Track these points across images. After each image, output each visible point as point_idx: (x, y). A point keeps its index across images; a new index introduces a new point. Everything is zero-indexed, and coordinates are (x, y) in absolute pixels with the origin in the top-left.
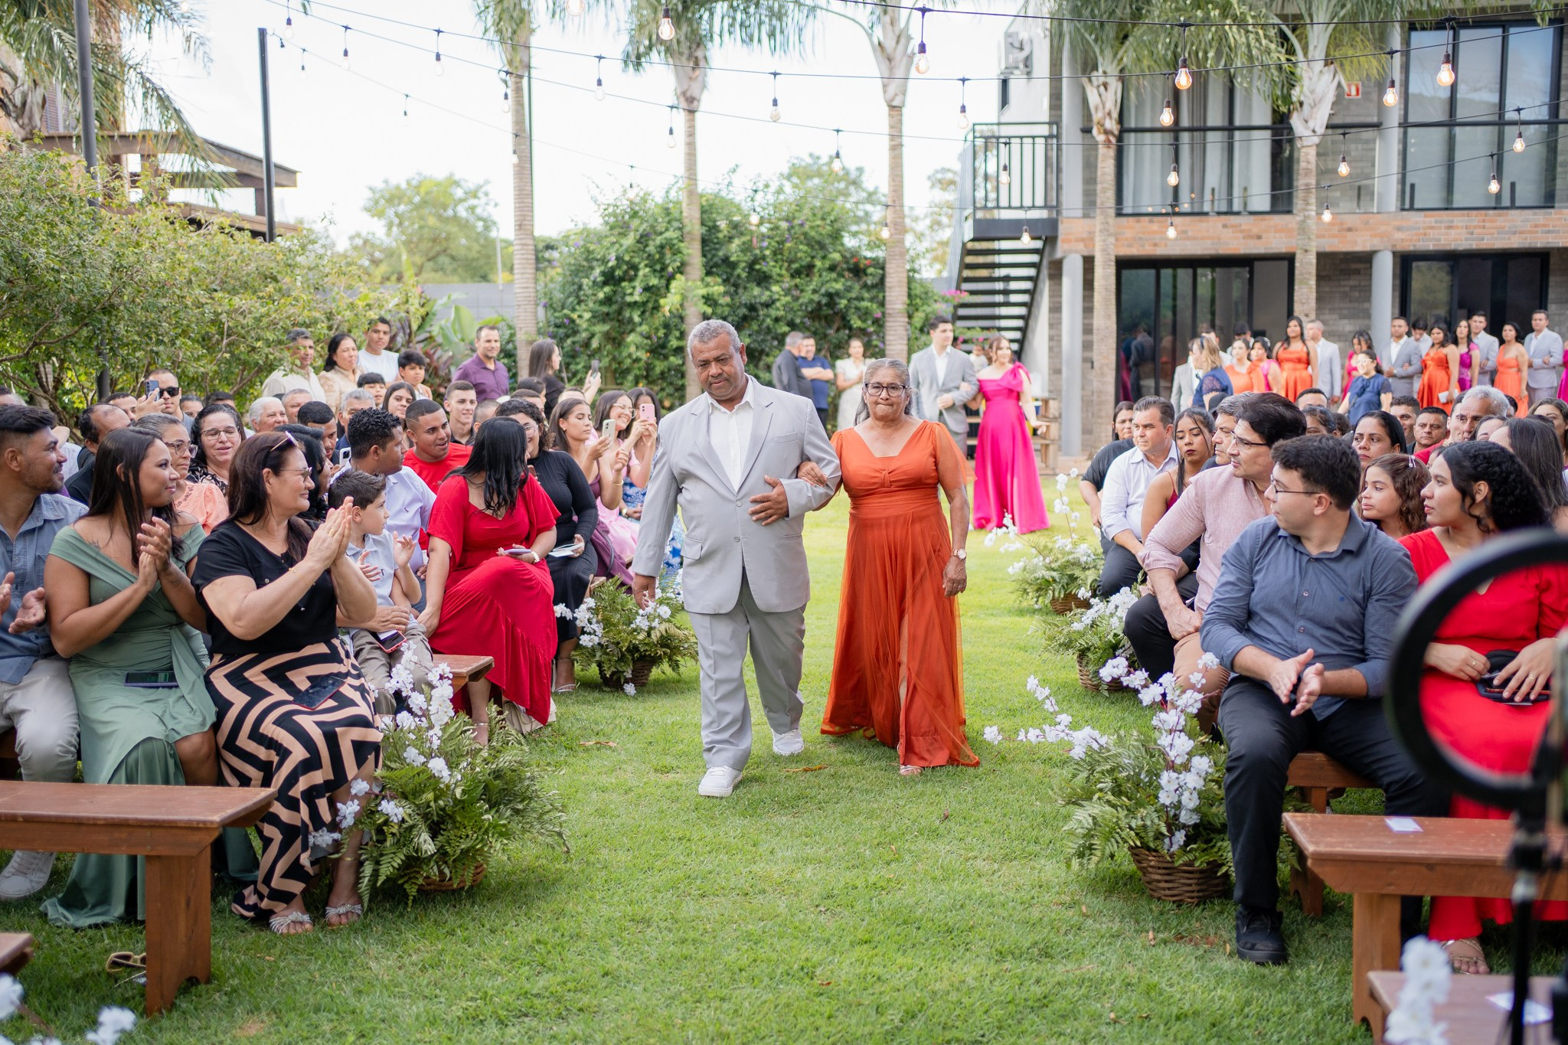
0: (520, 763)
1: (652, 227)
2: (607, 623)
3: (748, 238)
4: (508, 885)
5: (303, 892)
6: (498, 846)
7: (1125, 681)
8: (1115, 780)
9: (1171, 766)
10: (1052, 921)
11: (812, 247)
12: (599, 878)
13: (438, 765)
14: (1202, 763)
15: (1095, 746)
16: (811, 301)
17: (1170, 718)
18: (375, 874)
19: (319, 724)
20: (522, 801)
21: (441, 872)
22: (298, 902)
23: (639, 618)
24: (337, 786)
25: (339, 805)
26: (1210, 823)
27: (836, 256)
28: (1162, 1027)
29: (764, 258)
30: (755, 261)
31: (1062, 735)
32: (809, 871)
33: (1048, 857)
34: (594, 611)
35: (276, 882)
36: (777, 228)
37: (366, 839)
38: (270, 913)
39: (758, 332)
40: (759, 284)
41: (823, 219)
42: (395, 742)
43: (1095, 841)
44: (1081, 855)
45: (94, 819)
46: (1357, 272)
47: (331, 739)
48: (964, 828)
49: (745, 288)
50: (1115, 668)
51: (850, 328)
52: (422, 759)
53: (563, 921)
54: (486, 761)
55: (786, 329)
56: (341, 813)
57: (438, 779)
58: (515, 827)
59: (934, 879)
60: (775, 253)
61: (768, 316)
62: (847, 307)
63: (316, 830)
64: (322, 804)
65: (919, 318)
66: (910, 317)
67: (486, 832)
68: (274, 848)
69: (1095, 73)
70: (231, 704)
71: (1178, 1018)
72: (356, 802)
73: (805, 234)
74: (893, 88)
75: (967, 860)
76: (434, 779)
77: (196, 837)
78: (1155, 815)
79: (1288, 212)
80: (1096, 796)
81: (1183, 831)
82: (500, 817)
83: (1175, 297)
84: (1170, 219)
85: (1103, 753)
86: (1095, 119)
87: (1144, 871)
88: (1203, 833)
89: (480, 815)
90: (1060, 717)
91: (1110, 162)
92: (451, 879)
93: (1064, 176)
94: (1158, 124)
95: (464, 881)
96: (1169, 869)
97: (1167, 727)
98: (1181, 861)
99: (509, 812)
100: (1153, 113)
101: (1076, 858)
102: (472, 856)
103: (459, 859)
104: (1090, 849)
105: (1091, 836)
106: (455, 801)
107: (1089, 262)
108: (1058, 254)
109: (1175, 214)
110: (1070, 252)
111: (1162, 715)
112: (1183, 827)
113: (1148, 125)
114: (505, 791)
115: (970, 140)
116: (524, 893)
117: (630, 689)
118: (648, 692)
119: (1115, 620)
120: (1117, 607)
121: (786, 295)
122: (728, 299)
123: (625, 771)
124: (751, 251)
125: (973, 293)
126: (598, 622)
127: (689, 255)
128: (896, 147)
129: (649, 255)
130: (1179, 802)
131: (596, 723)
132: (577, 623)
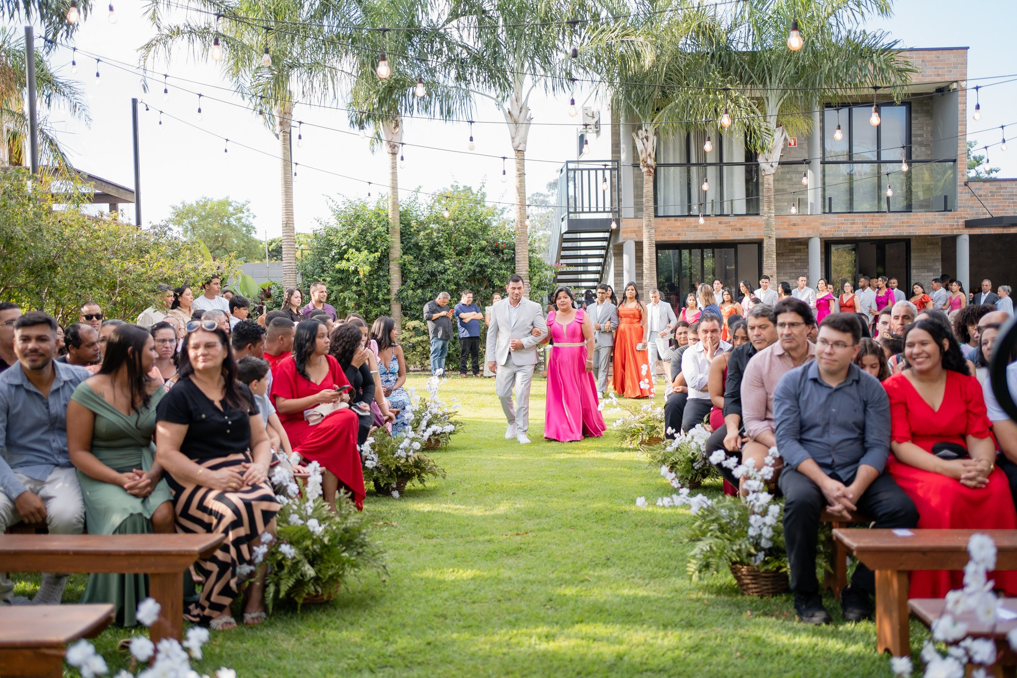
1: (369, 224)
2: (380, 454)
3: (429, 231)
4: (353, 600)
5: (231, 605)
6: (352, 572)
7: (725, 464)
8: (720, 524)
9: (754, 513)
10: (688, 608)
11: (469, 237)
12: (407, 594)
13: (313, 525)
14: (775, 509)
15: (705, 506)
16: (469, 270)
17: (754, 484)
18: (277, 592)
19: (241, 499)
20: (361, 547)
21: (316, 591)
22: (227, 610)
23: (399, 451)
24: (252, 538)
25: (255, 548)
26: (778, 547)
27: (484, 243)
28: (769, 660)
29: (439, 243)
30: (434, 246)
31: (684, 500)
32: (535, 588)
33: (678, 576)
34: (373, 446)
35: (214, 598)
36: (447, 225)
37: (269, 570)
38: (210, 618)
40: (437, 260)
41: (476, 219)
43: (711, 560)
44: (700, 571)
45: (118, 551)
46: (799, 251)
47: (249, 509)
48: (622, 562)
49: (428, 262)
51: (494, 287)
52: (301, 522)
53: (392, 617)
54: (339, 523)
55: (454, 287)
56: (255, 554)
57: (313, 533)
58: (359, 560)
60: (446, 241)
61: (443, 279)
62: (492, 274)
63: (241, 563)
64: (244, 548)
66: (531, 279)
67: (344, 564)
68: (213, 577)
69: (640, 131)
71: (777, 654)
72: (265, 546)
73: (465, 229)
74: (518, 139)
76: (309, 534)
77: (182, 561)
78: (747, 542)
79: (758, 214)
80: (709, 534)
81: (763, 553)
82: (351, 556)
83: (690, 268)
84: (687, 219)
85: (710, 510)
86: (641, 159)
87: (738, 578)
88: (774, 553)
89: (339, 553)
90: (681, 491)
91: (651, 184)
92: (322, 595)
93: (623, 193)
94: (678, 162)
95: (330, 596)
96: (755, 575)
97: (752, 489)
98: (762, 570)
99: (355, 553)
100: (674, 155)
101: (697, 572)
102: (335, 579)
103: (326, 582)
104: (707, 566)
105: (709, 557)
106: (324, 546)
107: (639, 245)
108: (620, 241)
109: (690, 216)
110: (627, 239)
111: (749, 482)
112: (763, 549)
113: (671, 162)
114: (351, 541)
115: (565, 171)
116: (364, 603)
117: (396, 494)
118: (407, 496)
119: (693, 444)
120: (693, 437)
121: (453, 266)
122: (417, 269)
123: (406, 539)
124: (432, 239)
125: (569, 265)
126: (375, 453)
127: (392, 242)
128: (521, 175)
129: (368, 242)
130: (761, 534)
131: (381, 513)
132: (363, 453)
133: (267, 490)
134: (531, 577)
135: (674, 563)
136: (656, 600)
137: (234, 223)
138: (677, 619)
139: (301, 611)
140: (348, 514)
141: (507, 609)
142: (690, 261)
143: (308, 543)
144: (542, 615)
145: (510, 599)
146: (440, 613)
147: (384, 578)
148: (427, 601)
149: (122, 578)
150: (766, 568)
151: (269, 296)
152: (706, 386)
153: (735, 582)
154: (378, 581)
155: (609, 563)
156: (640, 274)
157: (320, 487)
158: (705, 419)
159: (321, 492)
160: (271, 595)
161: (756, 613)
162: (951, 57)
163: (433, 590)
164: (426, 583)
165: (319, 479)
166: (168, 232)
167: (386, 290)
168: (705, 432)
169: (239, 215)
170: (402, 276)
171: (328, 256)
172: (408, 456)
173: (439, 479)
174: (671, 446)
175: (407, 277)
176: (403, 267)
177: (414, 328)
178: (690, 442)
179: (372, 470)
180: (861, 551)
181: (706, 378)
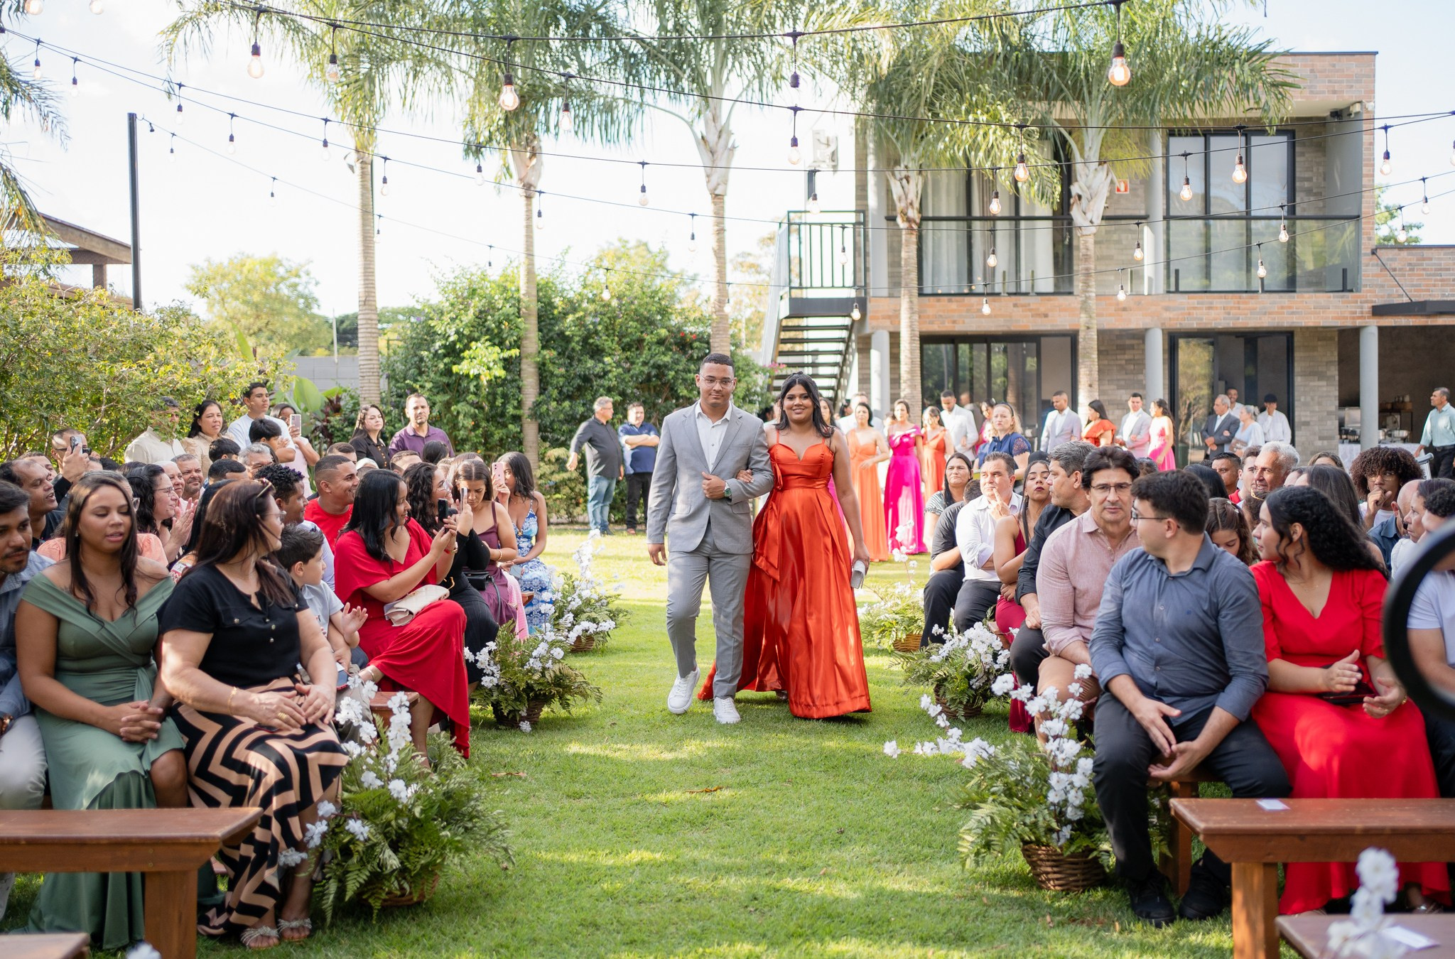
0: (467, 785)
1: (490, 302)
2: (504, 665)
3: (582, 313)
4: (457, 899)
5: (274, 907)
6: (456, 860)
7: (1014, 694)
8: (1006, 784)
9: (1056, 769)
10: (959, 911)
11: (642, 324)
12: (540, 890)
13: (397, 787)
15: (985, 755)
16: (642, 372)
17: (1056, 726)
18: (341, 891)
19: (291, 749)
20: (470, 820)
21: (402, 888)
22: (269, 916)
23: (532, 661)
25: (309, 826)
26: (1092, 818)
27: (663, 332)
29: (596, 332)
30: (589, 336)
31: (954, 748)
32: (732, 878)
33: (944, 858)
35: (246, 897)
37: (329, 859)
40: (592, 357)
41: (652, 297)
42: (356, 765)
44: (977, 854)
45: (98, 839)
46: (1131, 347)
47: (302, 762)
48: (863, 836)
49: (579, 361)
50: (1003, 684)
51: (678, 398)
52: (379, 783)
53: (517, 928)
54: (437, 785)
55: (619, 398)
56: (309, 835)
57: (396, 801)
58: (469, 842)
60: (607, 329)
61: (602, 386)
64: (294, 823)
67: (444, 848)
68: (246, 868)
69: (898, 168)
70: (201, 734)
73: (635, 311)
74: (714, 179)
76: (392, 803)
77: (197, 852)
78: (1046, 812)
79: (1071, 293)
80: (991, 798)
81: (1069, 827)
82: (456, 835)
83: (971, 370)
84: (967, 299)
85: (993, 762)
86: (899, 210)
87: (1033, 865)
88: (1086, 827)
89: (438, 831)
90: (951, 732)
91: (914, 247)
92: (411, 894)
93: (870, 259)
94: (953, 214)
95: (422, 896)
96: (1057, 861)
97: (1053, 734)
98: (1068, 853)
99: (462, 830)
100: (948, 204)
101: (972, 856)
102: (430, 871)
103: (418, 874)
104: (987, 847)
105: (989, 834)
106: (414, 820)
107: (895, 337)
108: (868, 330)
109: (971, 294)
110: (877, 328)
111: (1049, 723)
112: (1070, 822)
113: (944, 214)
114: (454, 811)
115: (785, 226)
116: (474, 906)
117: (526, 726)
118: (542, 729)
119: (970, 652)
120: (970, 641)
121: (617, 367)
122: (563, 370)
123: (539, 798)
124: (585, 326)
125: (790, 365)
126: (495, 664)
127: (526, 330)
128: (721, 231)
129: (489, 330)
130: (1066, 801)
131: (502, 756)
132: (479, 665)
133: (330, 735)
134: (726, 861)
135: (939, 838)
136: (912, 899)
137: (286, 292)
138: (942, 929)
139: (379, 919)
140: (451, 772)
141: (689, 914)
142: (971, 359)
143: (390, 815)
144: (741, 923)
146: (589, 919)
147: (505, 864)
148: (570, 901)
149: (104, 878)
150: (1072, 850)
151: (337, 410)
152: (991, 560)
153: (1028, 868)
154: (496, 870)
155: (843, 839)
156: (895, 381)
157: (409, 732)
158: (989, 611)
159: (410, 738)
160: (331, 897)
161: (1058, 918)
162: (1352, 66)
163: (579, 883)
164: (569, 871)
165: (407, 718)
167: (515, 403)
168: (988, 633)
169: (296, 280)
170: (541, 381)
171: (428, 350)
172: (544, 669)
173: (592, 701)
174: (939, 654)
175: (547, 383)
176: (542, 367)
177: (558, 459)
178: (965, 648)
179: (490, 690)
180: (1211, 834)
181: (990, 549)
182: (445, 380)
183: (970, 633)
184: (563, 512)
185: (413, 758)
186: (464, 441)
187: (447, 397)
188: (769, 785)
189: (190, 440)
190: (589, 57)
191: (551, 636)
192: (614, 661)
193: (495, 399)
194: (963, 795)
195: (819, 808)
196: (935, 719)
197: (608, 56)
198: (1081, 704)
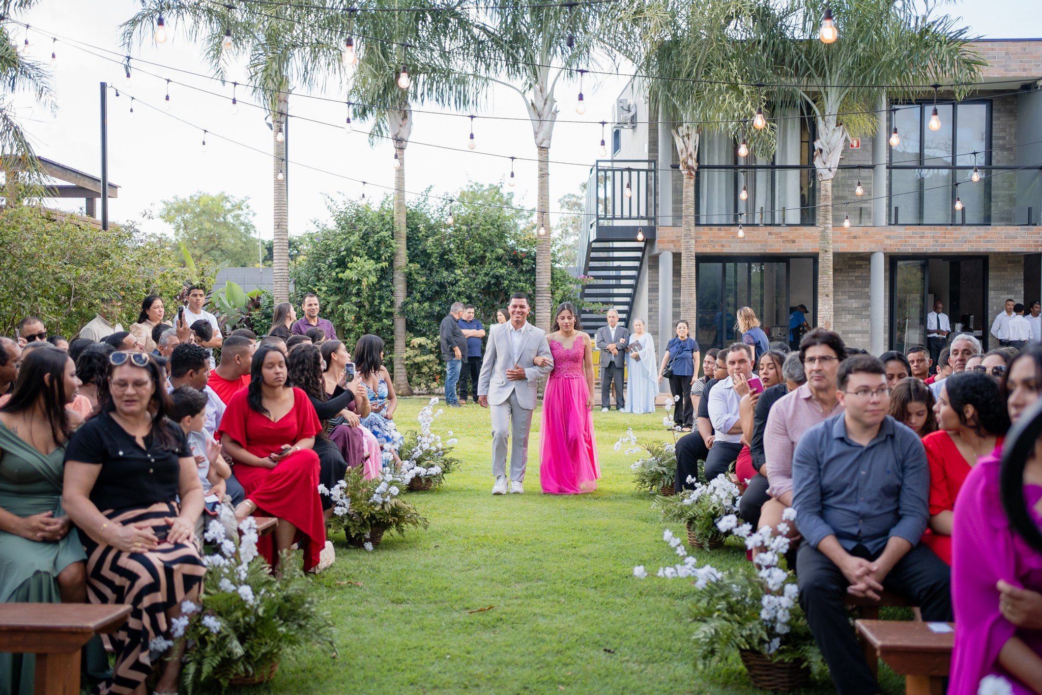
0: (303, 591)
1: (372, 227)
2: (353, 499)
3: (439, 236)
4: (293, 681)
5: (146, 681)
8: (728, 603)
9: (769, 592)
11: (485, 244)
12: (358, 676)
13: (246, 591)
14: (792, 589)
15: (713, 579)
16: (484, 281)
17: (768, 558)
18: (198, 672)
19: (161, 560)
20: (304, 619)
21: (246, 671)
22: (141, 687)
23: (375, 496)
24: (170, 606)
25: (174, 620)
26: (797, 633)
27: (501, 251)
29: (450, 251)
30: (445, 253)
31: (689, 572)
32: (509, 671)
34: (344, 490)
35: (122, 672)
36: (460, 230)
39: (446, 303)
40: (447, 269)
41: (492, 225)
42: (214, 574)
43: (716, 646)
44: (705, 657)
46: (860, 267)
47: (169, 571)
48: (618, 640)
49: (437, 272)
50: (727, 522)
52: (233, 587)
54: (278, 590)
56: (174, 627)
57: (246, 601)
58: (301, 636)
59: (600, 675)
60: (458, 248)
61: (453, 291)
62: (509, 286)
64: (161, 617)
65: (558, 296)
66: (553, 293)
67: (280, 641)
69: (680, 128)
70: (97, 545)
73: (479, 235)
74: (541, 135)
75: (622, 662)
76: (241, 603)
78: (759, 627)
79: (813, 225)
80: (716, 614)
81: (778, 639)
82: (290, 630)
83: (736, 283)
84: (733, 228)
85: (719, 585)
86: (681, 160)
87: (750, 667)
88: (792, 641)
89: (276, 628)
90: (688, 559)
91: (692, 188)
92: (253, 675)
93: (659, 198)
94: (724, 164)
95: (263, 677)
96: (768, 666)
97: (765, 563)
98: (776, 660)
99: (296, 627)
100: (720, 156)
101: (701, 659)
102: (269, 658)
103: (260, 660)
104: (713, 652)
105: (713, 643)
106: (258, 618)
107: (677, 257)
109: (736, 225)
110: (664, 249)
111: (762, 555)
112: (778, 635)
113: (716, 164)
114: (292, 612)
115: (594, 171)
116: (305, 686)
117: (369, 546)
118: (382, 549)
119: (714, 497)
120: (715, 488)
121: (465, 277)
122: (424, 279)
123: (370, 602)
124: (441, 245)
125: (596, 277)
126: (347, 498)
127: (397, 248)
128: (544, 175)
129: (370, 248)
130: (775, 618)
131: (347, 569)
132: (332, 498)
133: (192, 550)
134: (508, 658)
137: (232, 221)
140: (289, 582)
142: (736, 274)
145: (477, 686)
148: (379, 686)
150: (780, 658)
151: (257, 306)
153: (746, 670)
154: (327, 659)
156: (677, 290)
157: (255, 548)
158: (731, 466)
159: (256, 554)
160: (190, 677)
163: (389, 670)
166: (134, 234)
167: (388, 303)
168: (729, 483)
169: (237, 212)
170: (408, 287)
171: (325, 262)
172: (384, 503)
173: (421, 528)
174: (689, 499)
175: (413, 289)
176: (409, 276)
177: (420, 346)
178: (711, 494)
179: (343, 518)
180: (887, 650)
181: (734, 418)
182: (337, 285)
183: (714, 482)
184: (423, 386)
185: (262, 569)
186: (350, 331)
187: (338, 298)
188: (551, 598)
189: (139, 325)
190: (448, 44)
191: (389, 477)
192: (445, 498)
193: (374, 300)
194: (696, 611)
195: (586, 618)
196: (675, 549)
197: (462, 44)
198: (788, 540)
